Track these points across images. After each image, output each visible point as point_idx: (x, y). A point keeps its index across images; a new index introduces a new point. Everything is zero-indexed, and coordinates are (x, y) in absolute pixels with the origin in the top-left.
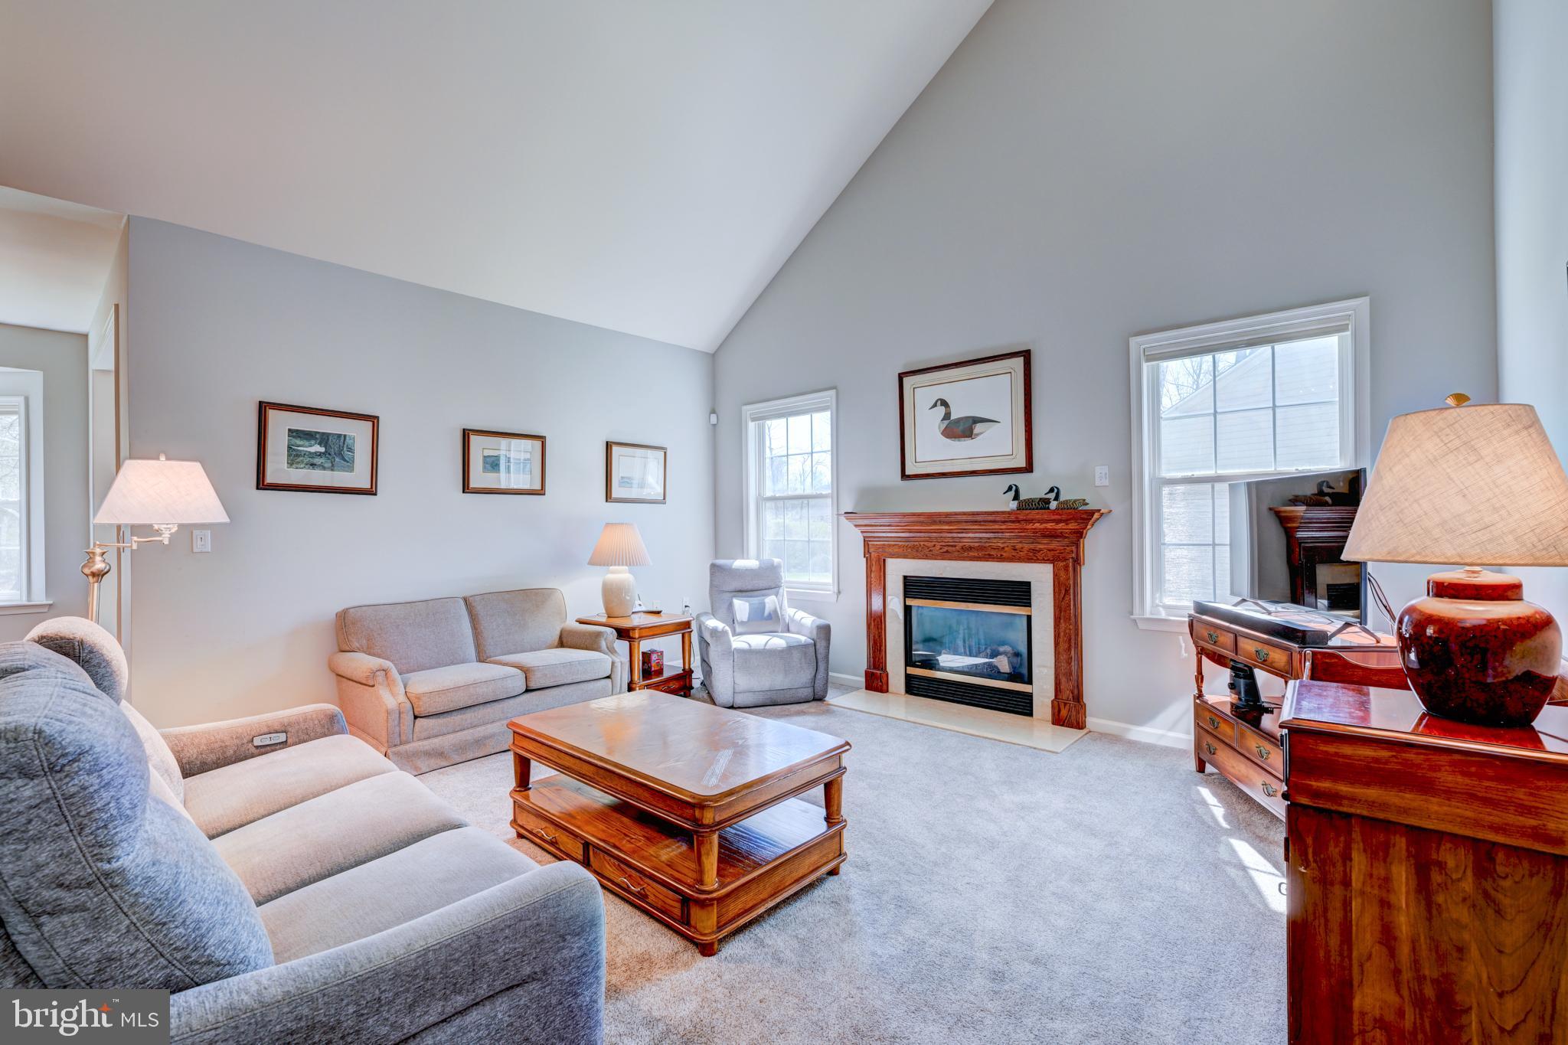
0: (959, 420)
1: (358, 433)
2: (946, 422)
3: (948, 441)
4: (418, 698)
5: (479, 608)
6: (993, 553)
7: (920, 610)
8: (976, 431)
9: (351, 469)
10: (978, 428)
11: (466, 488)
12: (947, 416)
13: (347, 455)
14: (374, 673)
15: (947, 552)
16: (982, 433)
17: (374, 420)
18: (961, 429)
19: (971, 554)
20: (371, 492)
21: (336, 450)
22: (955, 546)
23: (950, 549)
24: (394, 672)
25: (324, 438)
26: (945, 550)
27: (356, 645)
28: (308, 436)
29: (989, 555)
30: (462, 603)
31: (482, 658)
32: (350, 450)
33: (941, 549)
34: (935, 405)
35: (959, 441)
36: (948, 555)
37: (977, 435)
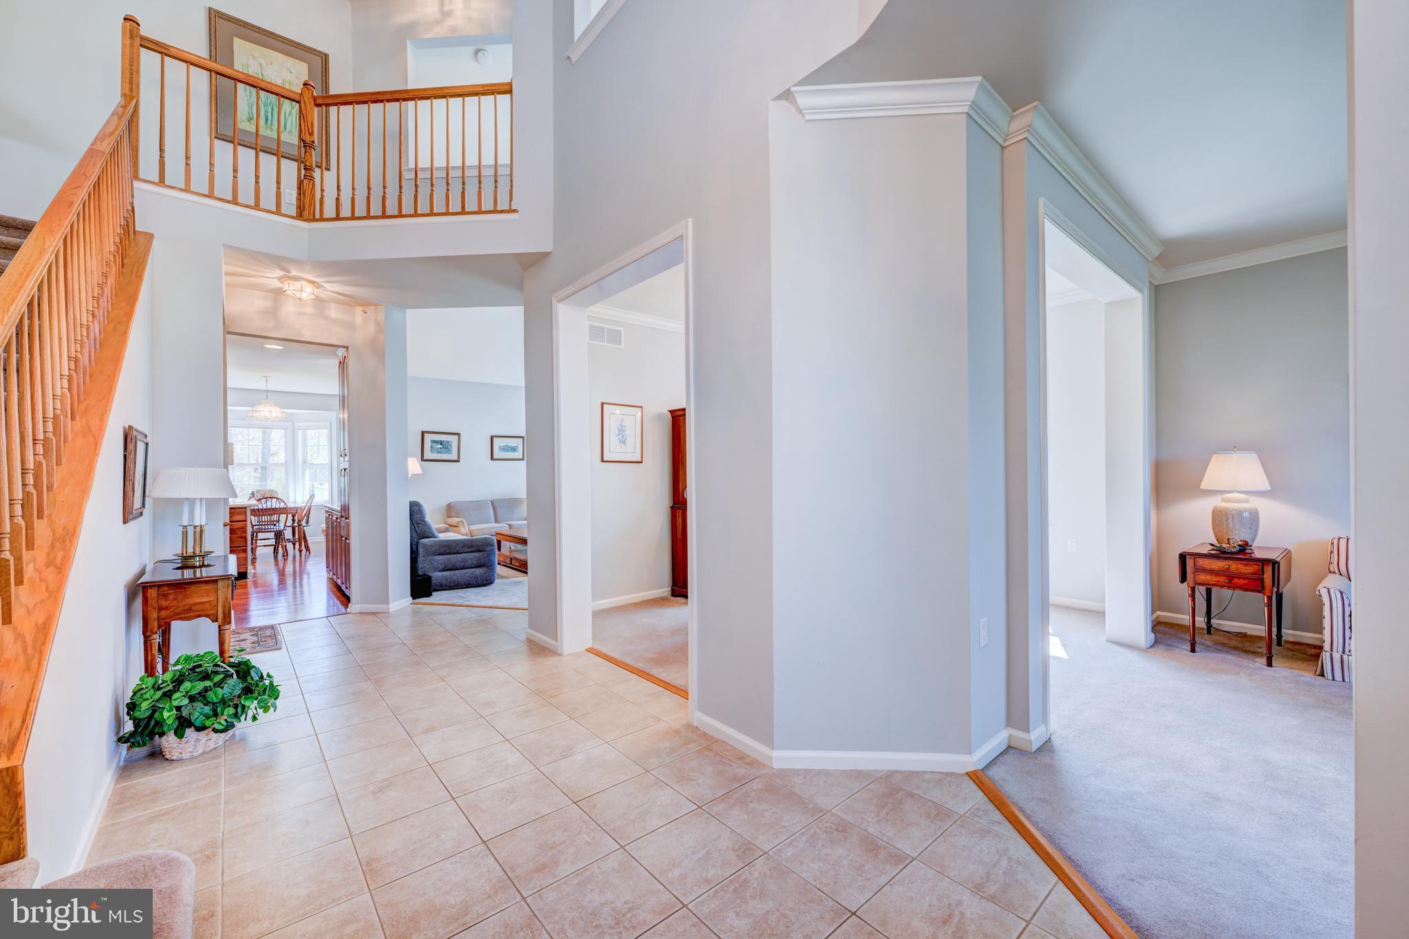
1: (454, 439)
4: (473, 530)
5: (496, 505)
9: (451, 453)
11: (492, 458)
13: (450, 447)
14: (459, 522)
17: (458, 434)
20: (458, 461)
21: (445, 446)
24: (465, 522)
25: (441, 443)
27: (453, 515)
28: (436, 442)
30: (490, 503)
31: (497, 521)
32: (451, 446)
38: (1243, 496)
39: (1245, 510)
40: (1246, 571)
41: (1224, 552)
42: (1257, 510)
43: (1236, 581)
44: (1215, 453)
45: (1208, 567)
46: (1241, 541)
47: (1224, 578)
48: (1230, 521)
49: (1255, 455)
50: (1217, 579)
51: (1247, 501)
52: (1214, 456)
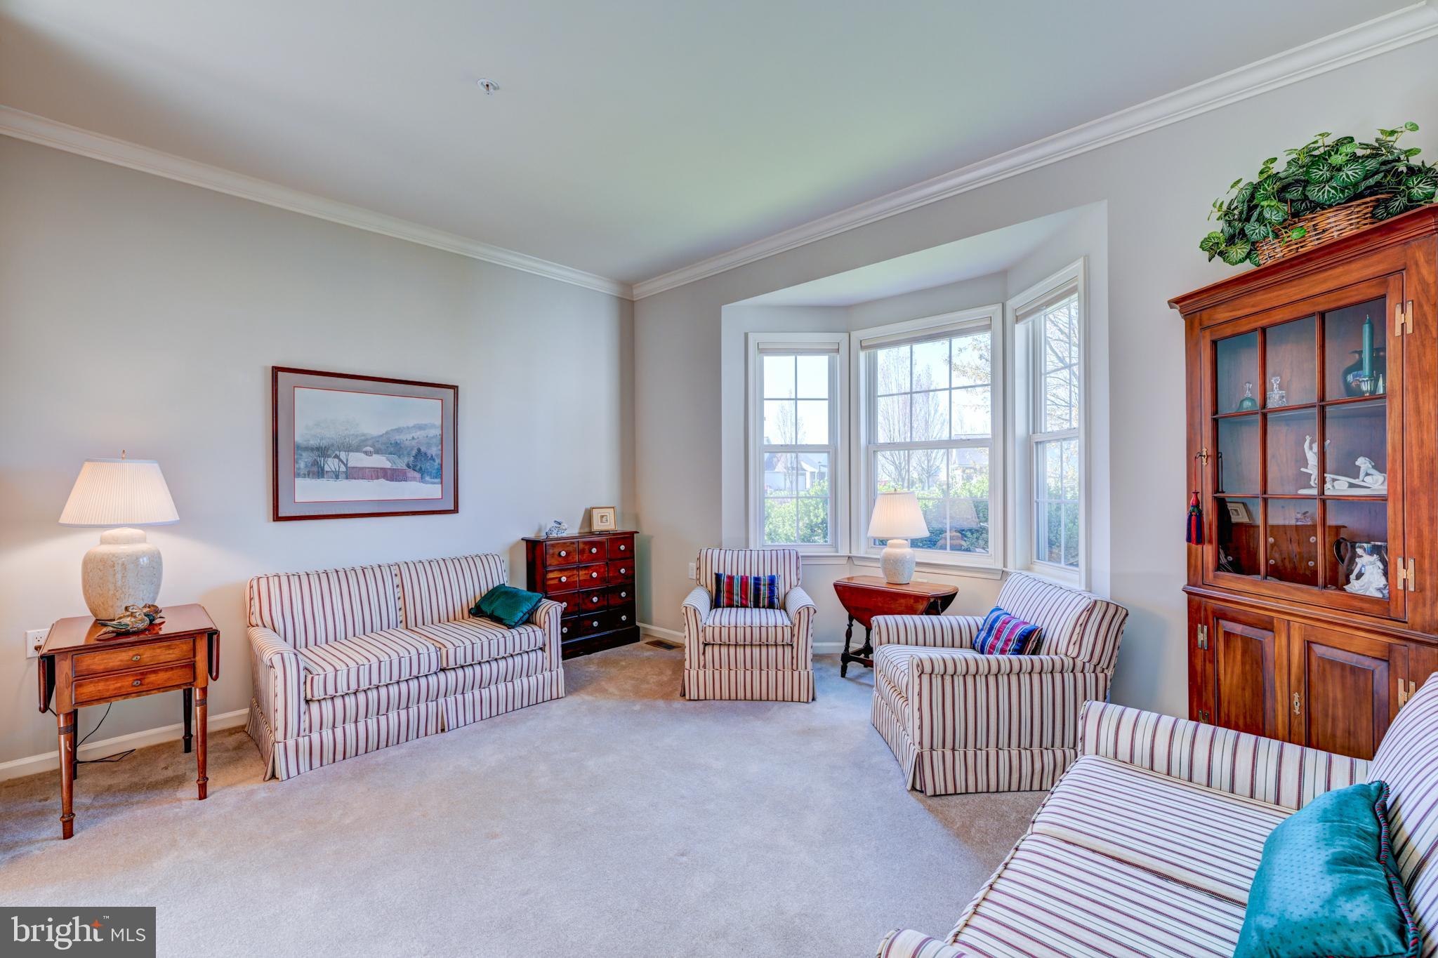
38: (138, 532)
39: (144, 554)
40: (169, 658)
41: (127, 634)
42: (159, 553)
43: (152, 678)
44: (88, 460)
45: (101, 668)
46: (145, 607)
47: (131, 679)
48: (119, 576)
49: (156, 465)
50: (119, 685)
51: (143, 540)
52: (87, 467)
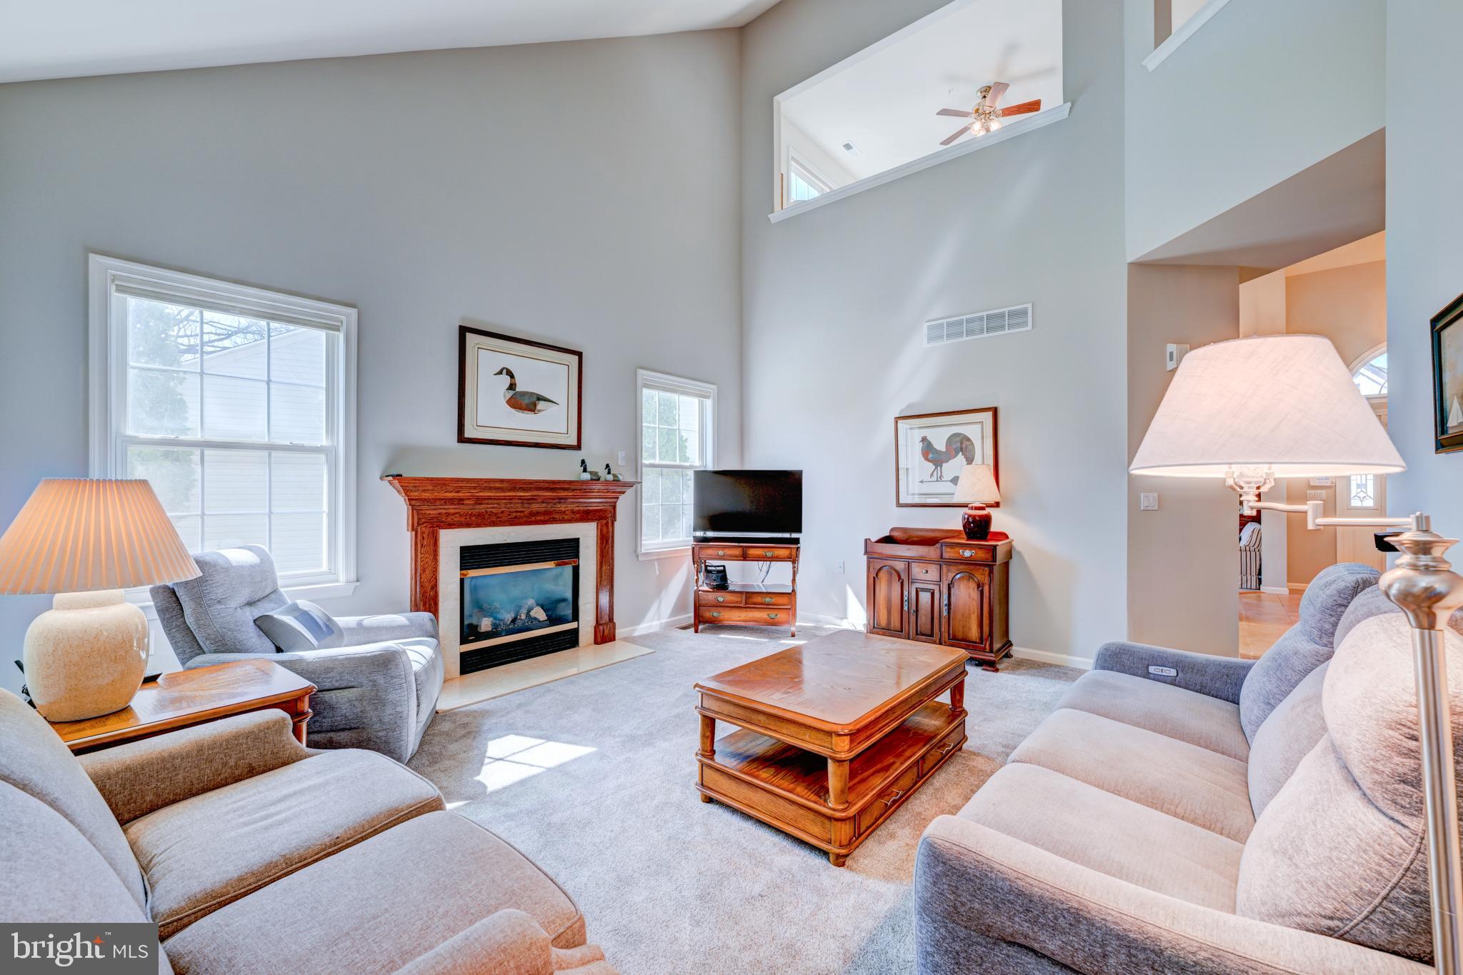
0: (524, 394)
2: (511, 393)
3: (513, 410)
6: (556, 516)
7: (474, 581)
8: (539, 407)
10: (541, 405)
12: (512, 387)
15: (516, 517)
16: (543, 410)
18: (525, 402)
19: (538, 518)
22: (523, 512)
23: (518, 514)
26: (513, 516)
29: (553, 518)
33: (509, 515)
34: (500, 373)
35: (523, 413)
36: (517, 521)
37: (540, 411)
